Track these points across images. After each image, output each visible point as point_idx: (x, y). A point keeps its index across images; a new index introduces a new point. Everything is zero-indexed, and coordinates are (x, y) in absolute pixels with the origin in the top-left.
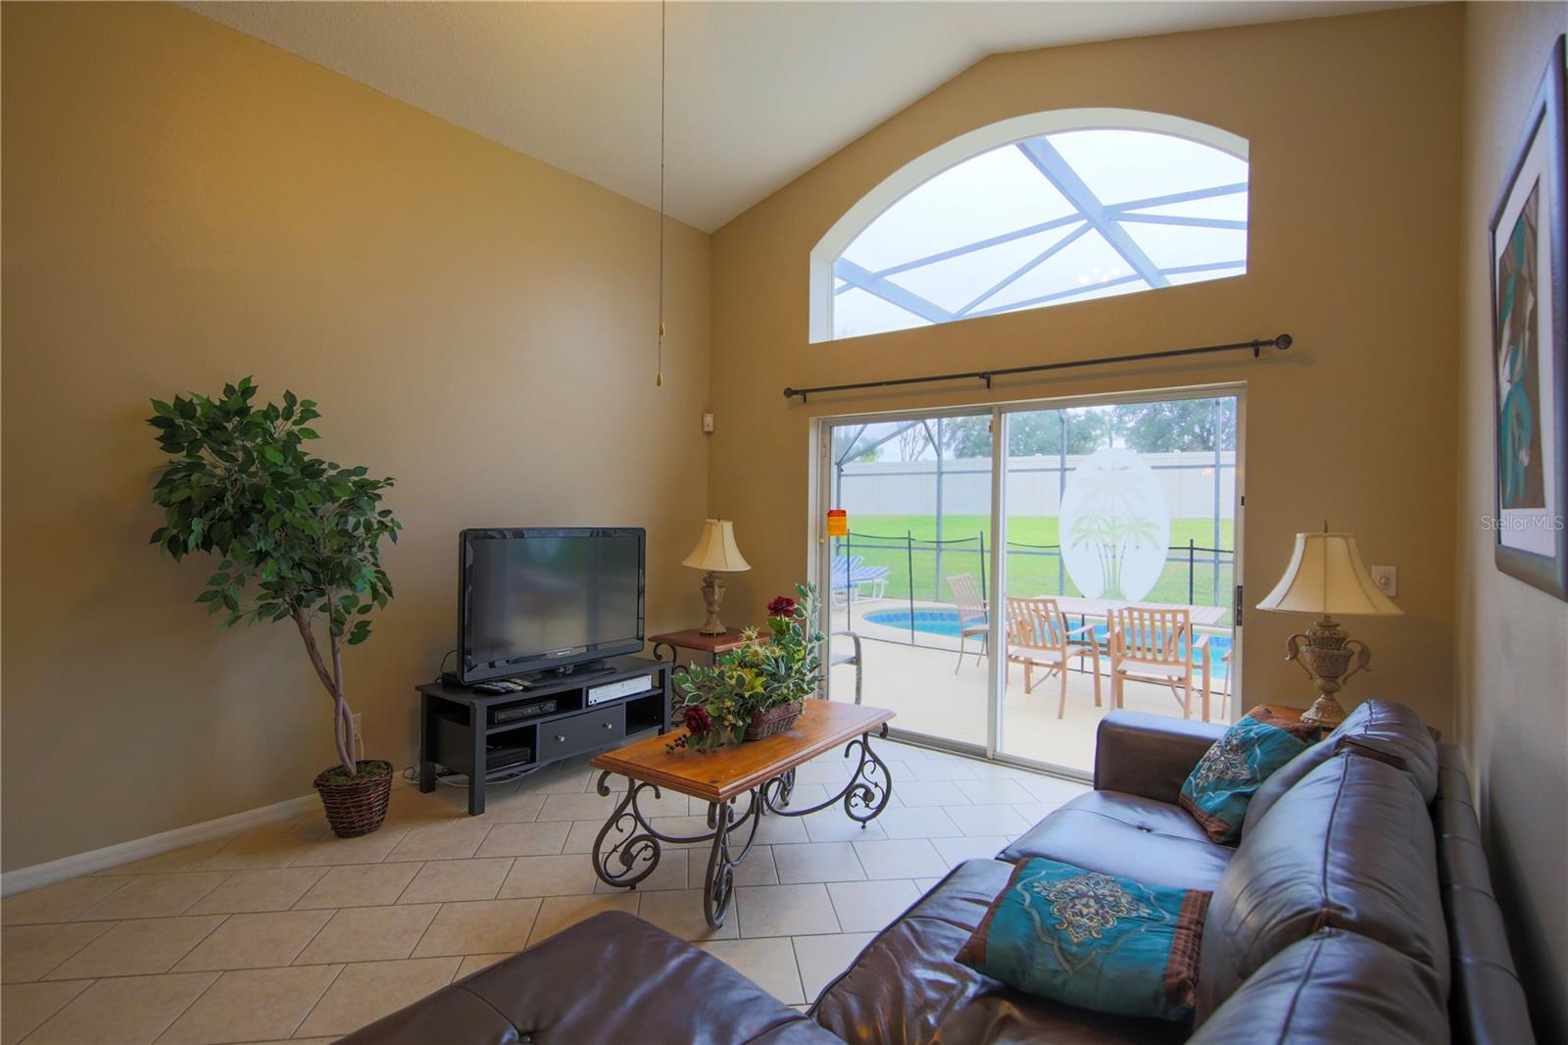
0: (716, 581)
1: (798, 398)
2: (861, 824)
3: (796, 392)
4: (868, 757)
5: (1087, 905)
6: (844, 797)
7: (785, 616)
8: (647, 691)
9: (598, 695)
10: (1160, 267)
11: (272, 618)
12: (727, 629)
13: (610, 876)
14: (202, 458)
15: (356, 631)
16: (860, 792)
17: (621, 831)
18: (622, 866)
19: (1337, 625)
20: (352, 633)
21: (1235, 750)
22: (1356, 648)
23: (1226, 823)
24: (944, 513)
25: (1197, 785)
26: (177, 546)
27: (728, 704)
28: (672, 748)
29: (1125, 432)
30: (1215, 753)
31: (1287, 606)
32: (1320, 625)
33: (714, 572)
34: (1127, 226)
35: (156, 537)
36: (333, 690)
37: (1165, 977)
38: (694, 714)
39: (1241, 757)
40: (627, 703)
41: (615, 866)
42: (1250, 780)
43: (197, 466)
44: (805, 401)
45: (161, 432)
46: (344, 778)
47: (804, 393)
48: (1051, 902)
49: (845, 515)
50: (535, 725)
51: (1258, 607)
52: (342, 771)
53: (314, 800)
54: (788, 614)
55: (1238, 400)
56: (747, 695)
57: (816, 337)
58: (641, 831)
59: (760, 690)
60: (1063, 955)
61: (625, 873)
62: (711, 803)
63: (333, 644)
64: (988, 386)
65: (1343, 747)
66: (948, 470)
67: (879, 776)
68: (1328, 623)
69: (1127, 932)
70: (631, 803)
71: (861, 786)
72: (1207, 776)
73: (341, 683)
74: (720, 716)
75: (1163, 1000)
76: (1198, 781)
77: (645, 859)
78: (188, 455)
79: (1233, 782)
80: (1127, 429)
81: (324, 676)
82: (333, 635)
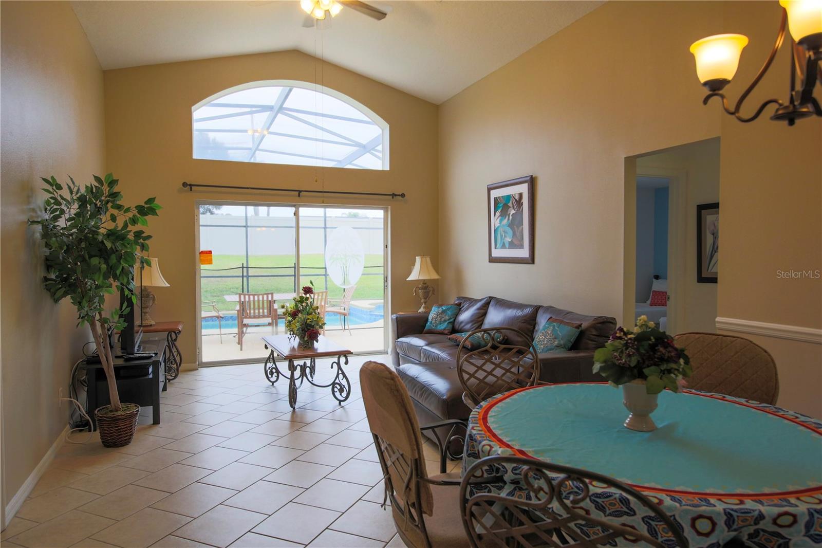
1: (187, 188)
3: (188, 185)
21: (441, 313)
22: (431, 289)
23: (449, 330)
30: (435, 316)
31: (416, 278)
39: (444, 315)
44: (191, 190)
47: (191, 185)
49: (211, 253)
51: (407, 280)
64: (299, 196)
68: (424, 282)
76: (431, 325)
79: (444, 321)
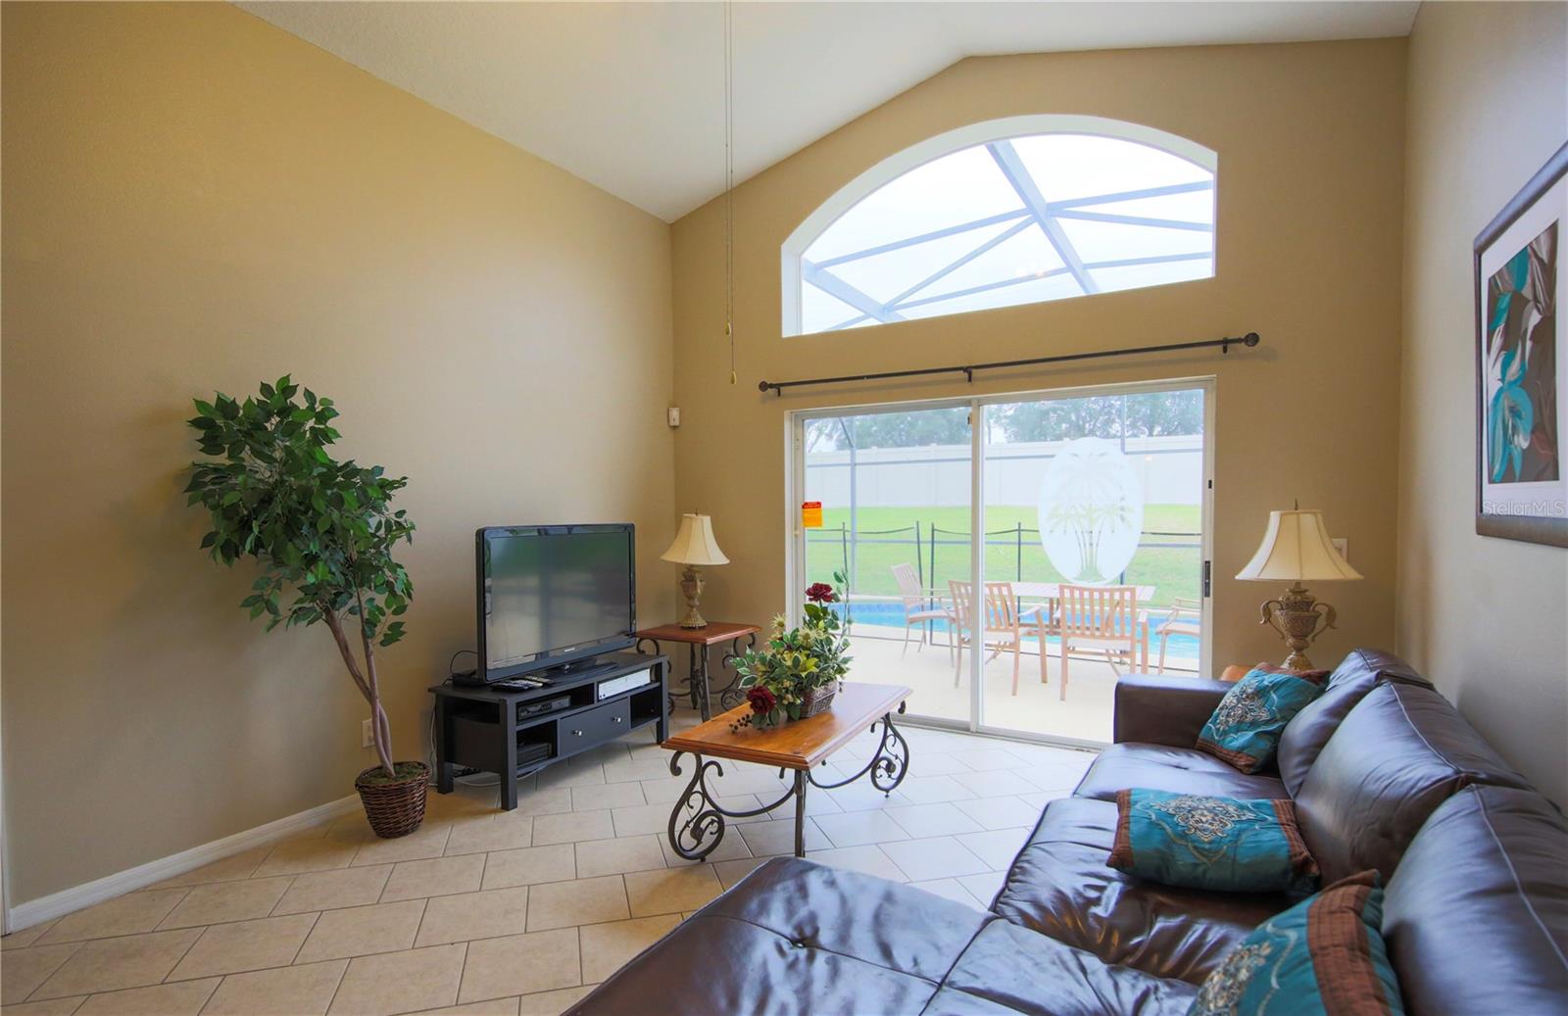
0: (697, 575)
1: (771, 391)
2: (885, 793)
3: (771, 386)
4: (890, 732)
5: (1203, 815)
6: (870, 770)
7: (825, 601)
8: (646, 685)
9: (607, 690)
10: (1085, 262)
11: (306, 622)
12: (707, 622)
13: (684, 850)
14: (243, 460)
15: (389, 632)
16: (883, 764)
17: (692, 807)
18: (693, 840)
19: (1306, 591)
20: (385, 635)
21: (1251, 697)
22: (1324, 610)
23: (1254, 757)
24: (858, 504)
25: (1218, 729)
26: (230, 551)
27: (787, 684)
28: (736, 728)
29: (1003, 421)
30: (1231, 702)
31: (1268, 575)
32: (1291, 591)
33: (692, 566)
34: (1063, 222)
35: (208, 541)
36: (370, 695)
37: (1290, 857)
38: (759, 694)
39: (1258, 703)
40: (631, 697)
41: (687, 841)
42: (1270, 720)
43: (238, 468)
44: (779, 394)
45: (201, 434)
46: (386, 779)
47: (778, 386)
48: (1174, 815)
49: (820, 508)
50: (556, 721)
51: (1237, 577)
52: (381, 771)
53: (355, 802)
54: (828, 599)
55: (1206, 394)
56: (804, 675)
57: (787, 332)
58: (708, 807)
59: (815, 670)
60: (1198, 852)
61: (696, 847)
62: (796, 771)
63: (367, 646)
64: (970, 380)
65: (1381, 679)
66: (861, 461)
67: (899, 750)
68: (1298, 588)
69: (1244, 830)
70: (699, 782)
71: (884, 758)
72: (1228, 721)
73: (376, 686)
74: (779, 695)
75: (1291, 874)
76: (1218, 726)
77: (711, 833)
78: (230, 457)
79: (1254, 724)
80: (1006, 417)
81: (358, 678)
82: (365, 637)
